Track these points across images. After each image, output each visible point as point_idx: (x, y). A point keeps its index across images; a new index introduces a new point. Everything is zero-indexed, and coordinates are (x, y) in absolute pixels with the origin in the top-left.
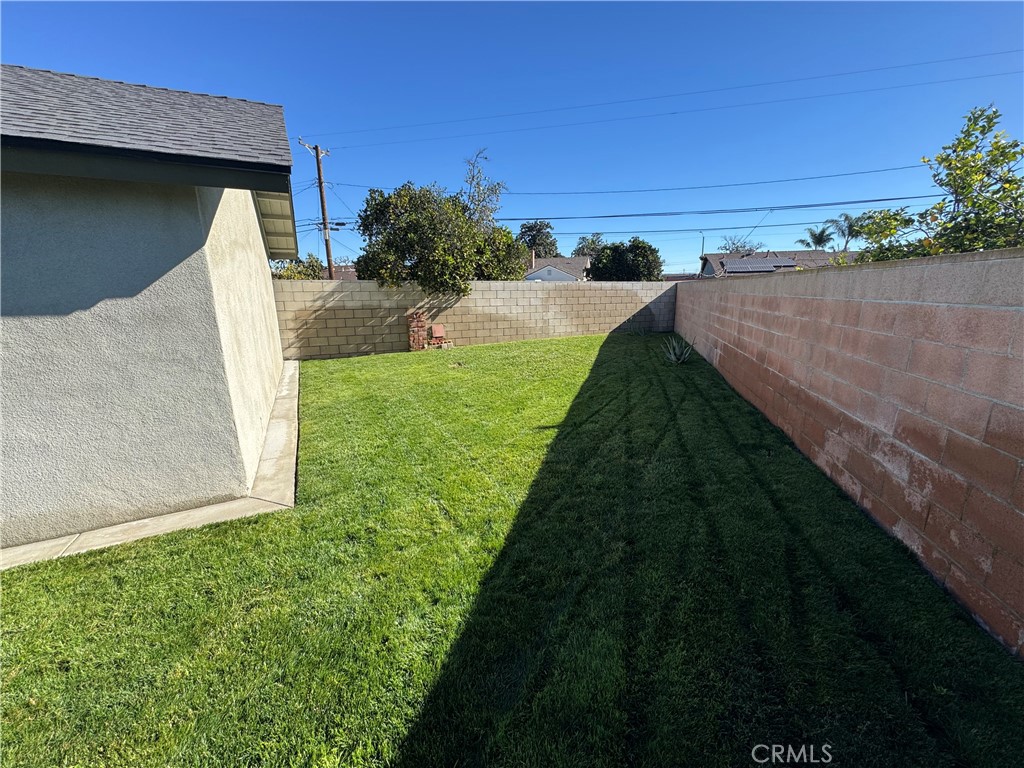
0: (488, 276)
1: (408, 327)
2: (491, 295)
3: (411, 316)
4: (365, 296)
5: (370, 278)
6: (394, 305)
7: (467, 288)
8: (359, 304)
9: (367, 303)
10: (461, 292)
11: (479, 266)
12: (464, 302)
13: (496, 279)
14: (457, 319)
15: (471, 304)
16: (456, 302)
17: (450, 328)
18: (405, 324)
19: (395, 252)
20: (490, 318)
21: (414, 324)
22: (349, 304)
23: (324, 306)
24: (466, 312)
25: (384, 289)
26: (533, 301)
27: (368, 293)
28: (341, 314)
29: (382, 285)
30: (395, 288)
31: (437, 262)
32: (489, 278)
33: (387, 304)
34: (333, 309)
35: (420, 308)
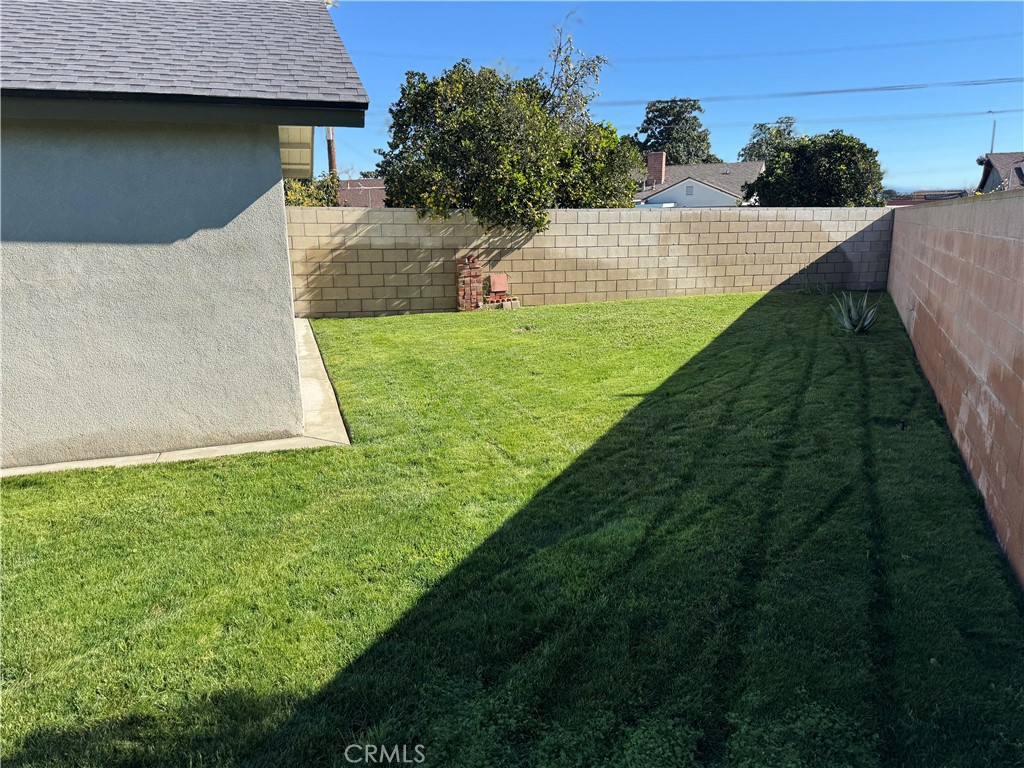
0: (577, 201)
1: (457, 276)
2: (580, 230)
3: (461, 261)
4: (400, 231)
5: (408, 204)
6: (438, 243)
7: (542, 219)
8: (389, 242)
9: (402, 240)
10: (533, 226)
11: (562, 186)
12: (539, 240)
13: (588, 206)
14: (527, 266)
15: (549, 244)
16: (527, 240)
17: (515, 278)
18: (453, 272)
19: (442, 167)
20: (576, 265)
21: (465, 272)
22: (378, 242)
23: (343, 243)
24: (542, 256)
25: (427, 220)
26: (644, 240)
27: (403, 225)
28: (366, 256)
29: (422, 215)
30: (441, 219)
31: (502, 181)
32: (576, 204)
33: (428, 243)
34: (355, 249)
35: (474, 249)
